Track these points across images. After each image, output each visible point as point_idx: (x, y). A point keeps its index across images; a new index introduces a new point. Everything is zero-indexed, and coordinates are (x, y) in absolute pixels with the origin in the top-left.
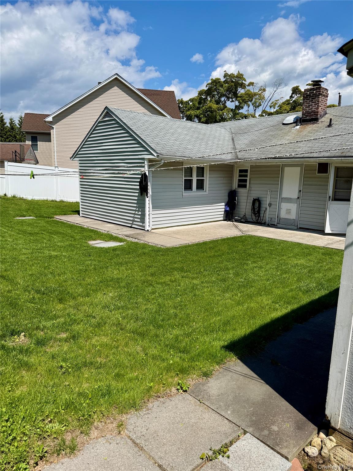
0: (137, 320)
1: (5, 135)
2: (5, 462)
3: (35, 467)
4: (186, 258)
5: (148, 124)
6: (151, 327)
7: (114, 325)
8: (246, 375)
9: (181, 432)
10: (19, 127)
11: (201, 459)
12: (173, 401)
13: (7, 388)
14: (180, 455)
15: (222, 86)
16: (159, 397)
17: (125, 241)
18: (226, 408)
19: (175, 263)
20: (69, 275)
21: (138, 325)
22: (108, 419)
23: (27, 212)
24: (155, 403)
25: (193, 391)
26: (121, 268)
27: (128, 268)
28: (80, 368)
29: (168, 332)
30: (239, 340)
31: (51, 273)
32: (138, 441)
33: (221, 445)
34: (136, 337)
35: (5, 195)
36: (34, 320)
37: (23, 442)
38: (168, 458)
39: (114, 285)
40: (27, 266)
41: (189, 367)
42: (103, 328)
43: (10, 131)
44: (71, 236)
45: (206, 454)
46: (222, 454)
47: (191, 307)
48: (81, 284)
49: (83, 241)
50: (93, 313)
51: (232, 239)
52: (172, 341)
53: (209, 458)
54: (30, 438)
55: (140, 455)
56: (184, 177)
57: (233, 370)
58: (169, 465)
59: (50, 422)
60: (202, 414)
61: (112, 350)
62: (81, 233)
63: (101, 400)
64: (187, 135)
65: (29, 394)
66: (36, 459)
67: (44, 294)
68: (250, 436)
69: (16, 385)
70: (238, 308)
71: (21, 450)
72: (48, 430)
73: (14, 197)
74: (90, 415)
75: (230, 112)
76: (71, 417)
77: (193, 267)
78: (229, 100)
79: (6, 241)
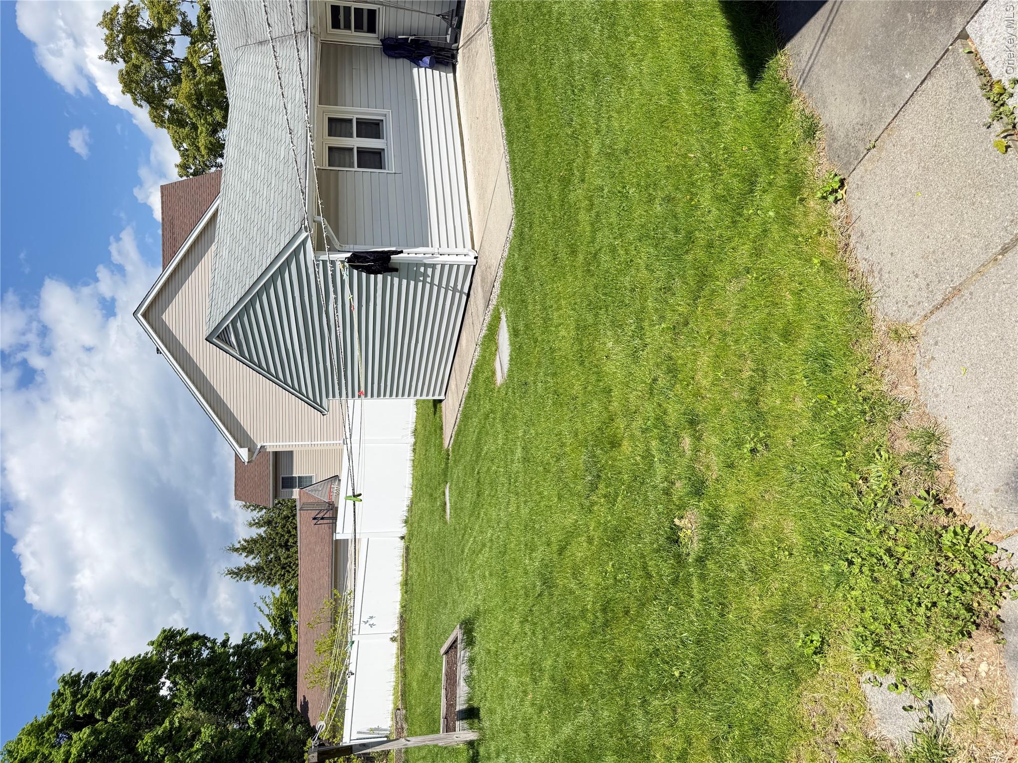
0: (670, 289)
1: (283, 535)
2: (934, 572)
3: (954, 513)
4: (540, 169)
5: (237, 249)
6: (689, 257)
7: (675, 340)
8: (826, 30)
9: (935, 197)
10: (264, 510)
11: (1006, 151)
12: (860, 212)
13: (783, 559)
14: (987, 201)
15: (137, 68)
16: (847, 245)
17: (498, 310)
18: (896, 84)
19: (550, 197)
20: (564, 427)
21: (681, 287)
22: (880, 361)
23: (436, 498)
24: (858, 254)
25: (845, 164)
26: (555, 322)
27: (555, 306)
28: (760, 414)
29: (703, 219)
30: (738, 44)
31: (558, 460)
32: (939, 298)
33: (984, 98)
34: (706, 292)
35: (402, 538)
36: (651, 497)
37: (900, 535)
38: (989, 231)
39: (591, 337)
40: (542, 504)
41: (788, 172)
42: (680, 362)
43: (275, 527)
44: (485, 419)
45: (997, 139)
46: (1005, 97)
47: (653, 162)
48: (583, 404)
49: (495, 395)
50: (645, 382)
51: (498, 50)
52: (725, 209)
53: (1010, 132)
54: (892, 522)
55: (971, 294)
56: (353, 167)
57: (808, 62)
58: (1006, 229)
59: (866, 480)
60: (901, 145)
61: (730, 346)
62: (479, 400)
63: (834, 374)
64: (255, 159)
65: (803, 517)
66: (939, 511)
67: (599, 476)
68: (974, 24)
69: (780, 540)
70: (662, 41)
71: (914, 541)
72: (882, 486)
73: (406, 522)
74: (865, 399)
75: (196, 48)
76: (862, 438)
77: (562, 153)
78: (171, 52)
79: (492, 540)
